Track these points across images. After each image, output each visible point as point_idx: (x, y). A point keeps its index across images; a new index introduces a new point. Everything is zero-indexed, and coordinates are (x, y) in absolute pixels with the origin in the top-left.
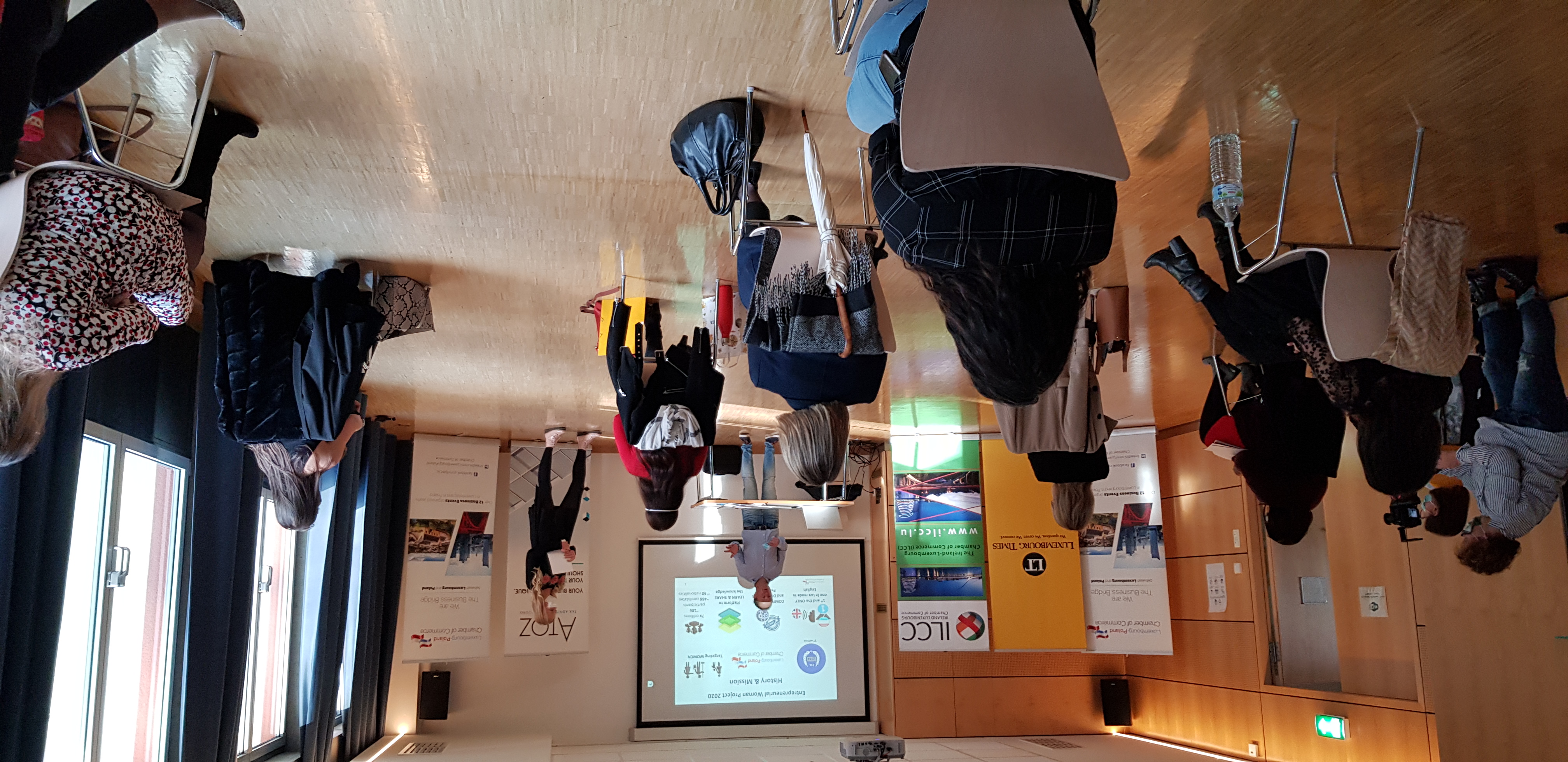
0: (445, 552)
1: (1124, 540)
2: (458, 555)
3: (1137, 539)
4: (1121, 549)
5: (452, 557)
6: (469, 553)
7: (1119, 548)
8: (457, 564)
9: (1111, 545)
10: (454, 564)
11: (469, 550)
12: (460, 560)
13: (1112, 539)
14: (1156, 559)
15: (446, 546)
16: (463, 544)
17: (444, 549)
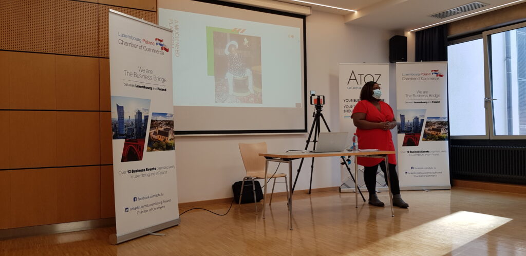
0: (427, 122)
1: (143, 125)
2: (420, 121)
3: (134, 126)
4: (145, 116)
5: (423, 120)
6: (413, 122)
7: (147, 117)
8: (420, 116)
9: (152, 121)
10: (422, 116)
11: (413, 124)
12: (418, 118)
13: (152, 127)
14: (119, 105)
15: (427, 126)
16: (417, 127)
17: (428, 124)
